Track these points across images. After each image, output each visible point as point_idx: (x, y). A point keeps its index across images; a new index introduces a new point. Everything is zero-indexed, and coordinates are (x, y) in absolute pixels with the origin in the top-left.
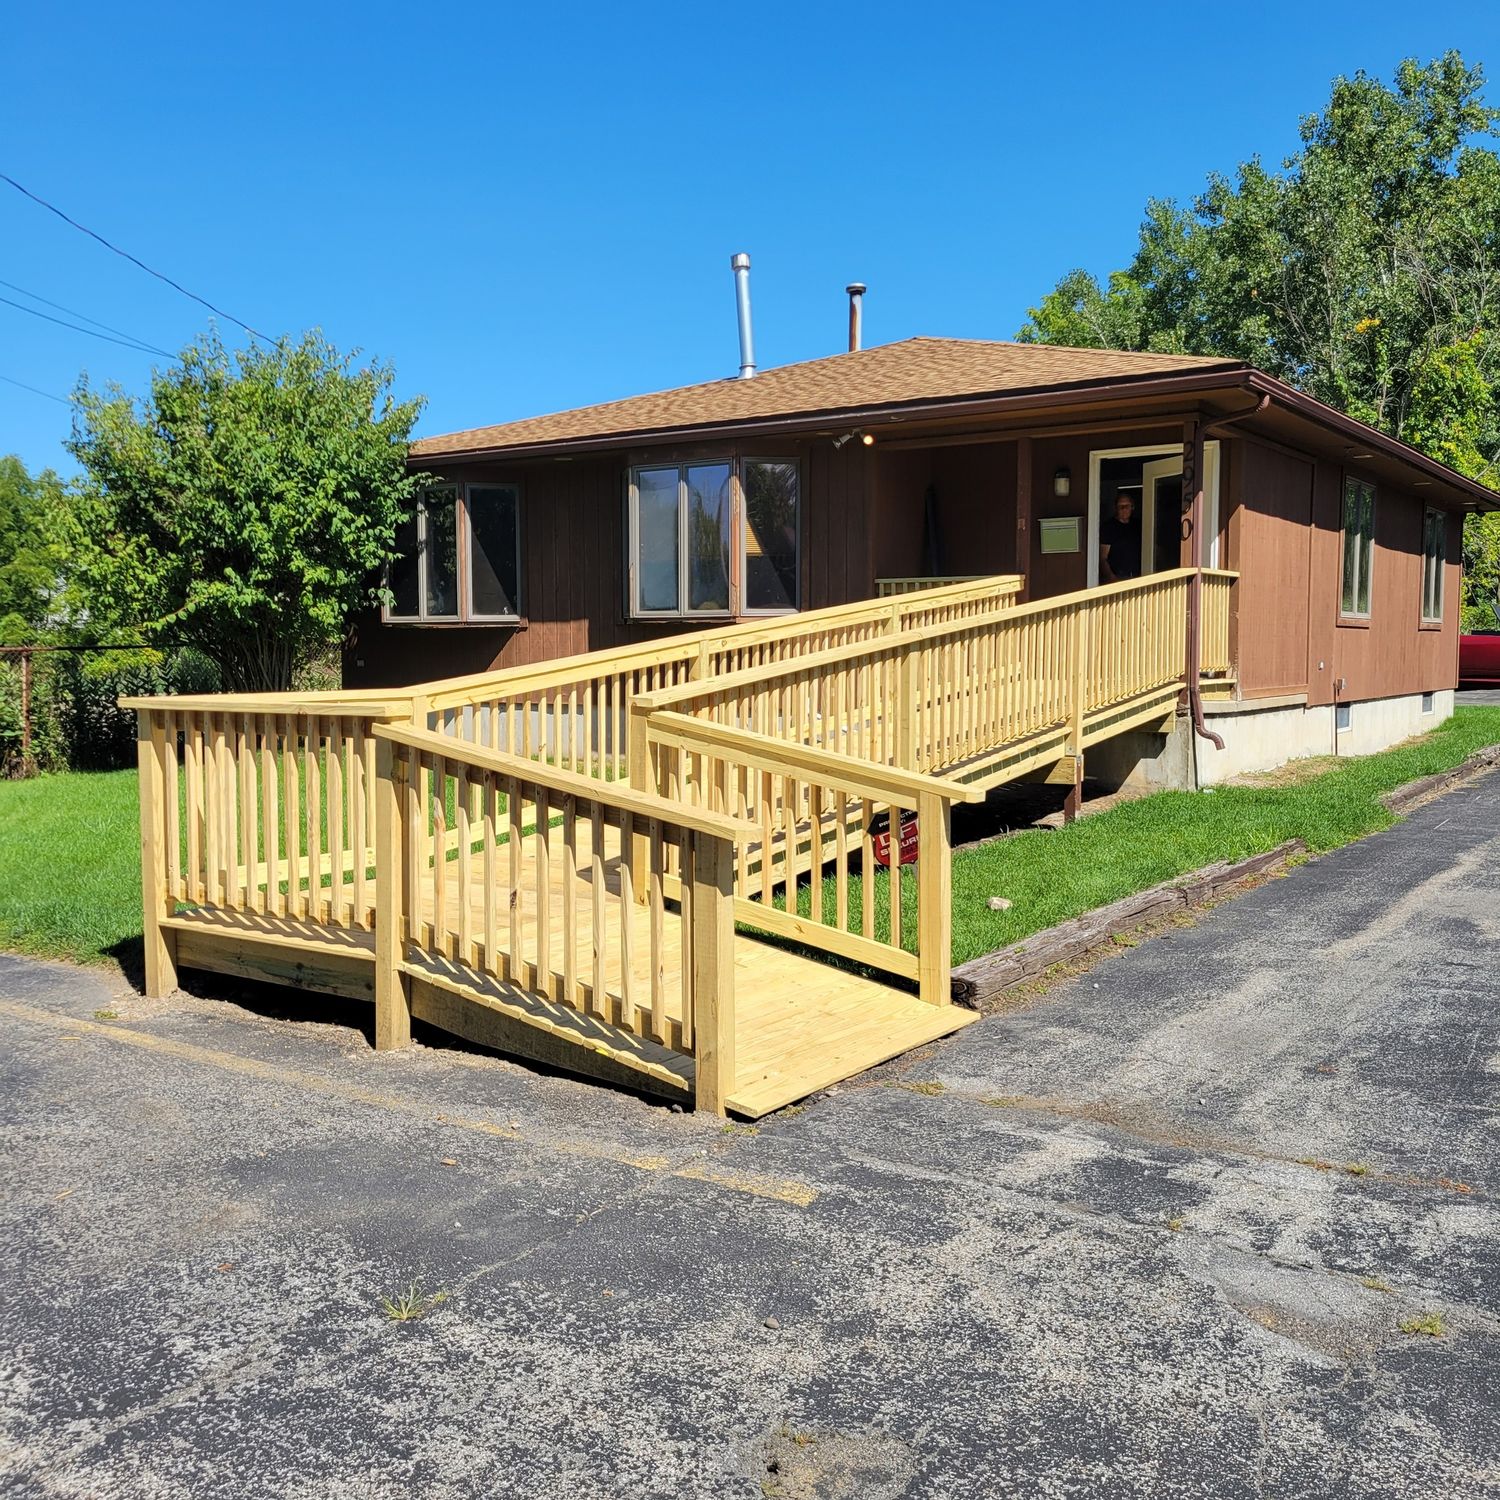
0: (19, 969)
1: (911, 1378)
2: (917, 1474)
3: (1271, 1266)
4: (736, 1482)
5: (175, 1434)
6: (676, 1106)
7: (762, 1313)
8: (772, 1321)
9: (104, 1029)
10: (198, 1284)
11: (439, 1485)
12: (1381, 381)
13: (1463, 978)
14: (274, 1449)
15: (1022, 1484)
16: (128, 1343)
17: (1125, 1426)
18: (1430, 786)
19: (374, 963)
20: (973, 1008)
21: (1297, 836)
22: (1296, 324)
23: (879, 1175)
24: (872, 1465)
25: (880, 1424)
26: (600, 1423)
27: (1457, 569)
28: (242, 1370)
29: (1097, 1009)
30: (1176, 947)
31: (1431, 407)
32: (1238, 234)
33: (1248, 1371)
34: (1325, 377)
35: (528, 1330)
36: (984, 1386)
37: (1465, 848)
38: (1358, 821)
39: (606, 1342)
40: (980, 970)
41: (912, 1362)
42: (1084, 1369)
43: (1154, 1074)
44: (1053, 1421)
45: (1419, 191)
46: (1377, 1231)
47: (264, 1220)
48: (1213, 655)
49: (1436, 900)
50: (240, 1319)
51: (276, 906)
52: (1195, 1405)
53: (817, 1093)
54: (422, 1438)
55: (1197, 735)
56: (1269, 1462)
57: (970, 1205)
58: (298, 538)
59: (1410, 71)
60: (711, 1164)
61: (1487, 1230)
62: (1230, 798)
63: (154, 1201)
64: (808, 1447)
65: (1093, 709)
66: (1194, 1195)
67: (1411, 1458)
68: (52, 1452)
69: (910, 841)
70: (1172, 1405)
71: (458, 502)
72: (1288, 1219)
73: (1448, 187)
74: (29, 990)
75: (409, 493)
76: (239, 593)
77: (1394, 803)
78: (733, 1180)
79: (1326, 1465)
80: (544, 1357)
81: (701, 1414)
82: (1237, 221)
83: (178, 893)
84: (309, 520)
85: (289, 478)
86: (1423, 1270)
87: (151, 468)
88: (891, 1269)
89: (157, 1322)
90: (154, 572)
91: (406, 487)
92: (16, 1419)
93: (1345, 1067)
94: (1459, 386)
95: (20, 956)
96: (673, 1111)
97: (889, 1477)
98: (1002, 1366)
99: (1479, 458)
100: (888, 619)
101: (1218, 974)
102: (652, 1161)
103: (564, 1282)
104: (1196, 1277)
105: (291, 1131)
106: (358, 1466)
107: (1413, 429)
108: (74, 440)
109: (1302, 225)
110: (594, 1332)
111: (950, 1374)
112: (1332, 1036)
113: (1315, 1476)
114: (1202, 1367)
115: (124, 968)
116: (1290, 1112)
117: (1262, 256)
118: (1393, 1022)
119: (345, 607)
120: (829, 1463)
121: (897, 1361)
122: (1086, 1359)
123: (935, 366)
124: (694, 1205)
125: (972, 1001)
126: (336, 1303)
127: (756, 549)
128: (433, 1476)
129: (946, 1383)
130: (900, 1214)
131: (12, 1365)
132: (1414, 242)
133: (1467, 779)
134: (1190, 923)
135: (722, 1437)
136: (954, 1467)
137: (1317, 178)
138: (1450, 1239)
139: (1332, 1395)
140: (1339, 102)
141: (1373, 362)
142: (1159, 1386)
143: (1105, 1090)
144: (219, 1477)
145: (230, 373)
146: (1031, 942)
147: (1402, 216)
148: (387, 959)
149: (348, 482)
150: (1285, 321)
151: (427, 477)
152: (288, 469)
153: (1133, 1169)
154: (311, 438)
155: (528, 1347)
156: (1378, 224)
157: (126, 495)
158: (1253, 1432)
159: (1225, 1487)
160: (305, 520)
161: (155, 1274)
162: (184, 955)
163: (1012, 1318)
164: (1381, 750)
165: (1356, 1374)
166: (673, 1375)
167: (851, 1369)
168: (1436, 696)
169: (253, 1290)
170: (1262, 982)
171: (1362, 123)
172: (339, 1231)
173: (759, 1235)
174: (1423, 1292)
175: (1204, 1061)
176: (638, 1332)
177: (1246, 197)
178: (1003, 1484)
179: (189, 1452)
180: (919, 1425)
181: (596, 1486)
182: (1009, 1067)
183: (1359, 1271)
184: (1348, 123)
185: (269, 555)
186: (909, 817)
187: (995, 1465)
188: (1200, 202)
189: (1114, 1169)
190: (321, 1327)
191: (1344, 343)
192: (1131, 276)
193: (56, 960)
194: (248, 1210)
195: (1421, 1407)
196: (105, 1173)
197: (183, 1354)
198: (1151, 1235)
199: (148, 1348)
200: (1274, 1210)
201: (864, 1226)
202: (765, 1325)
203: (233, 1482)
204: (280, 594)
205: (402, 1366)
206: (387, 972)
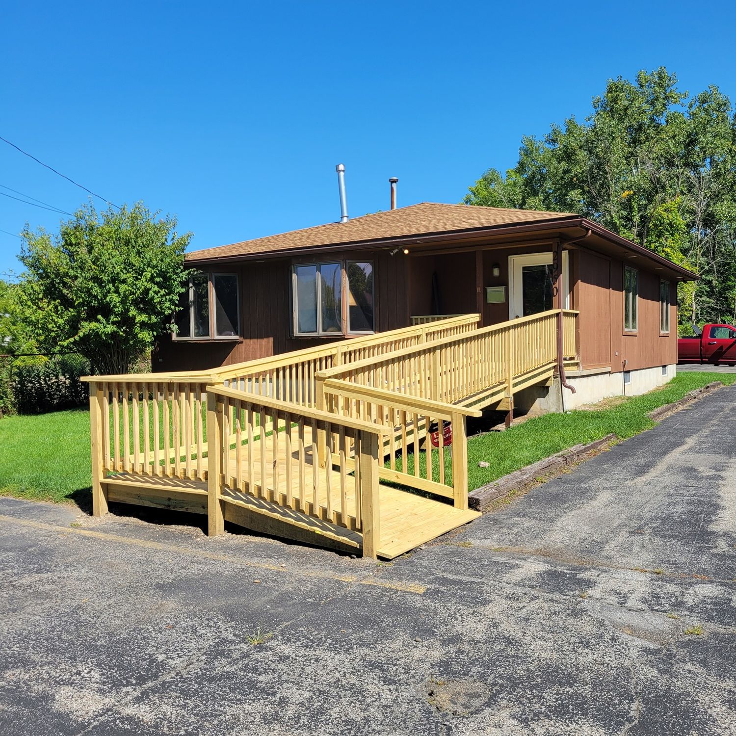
0: (26, 506)
1: (482, 658)
2: (491, 694)
3: (627, 611)
4: (417, 699)
5: (171, 691)
6: (353, 556)
7: (413, 636)
8: (417, 639)
9: (78, 531)
10: (159, 634)
11: (291, 705)
12: (635, 220)
13: (694, 492)
14: (216, 695)
15: (536, 696)
16: (137, 658)
17: (575, 673)
18: (669, 409)
19: (207, 496)
20: (478, 510)
21: (612, 432)
22: (594, 194)
23: (451, 580)
24: (472, 692)
25: (472, 676)
26: (353, 680)
27: (675, 307)
28: (191, 666)
29: (533, 509)
30: (564, 482)
31: (658, 232)
32: (566, 152)
33: (623, 650)
34: (609, 218)
35: (312, 646)
36: (514, 660)
37: (688, 436)
38: (639, 425)
39: (347, 650)
40: (480, 493)
41: (481, 653)
42: (555, 653)
43: (564, 535)
44: (545, 672)
45: (648, 131)
46: (670, 595)
47: (180, 608)
48: (569, 350)
49: (678, 460)
50: (183, 647)
51: (158, 471)
52: (603, 664)
53: (416, 548)
54: (278, 688)
55: (563, 387)
56: (637, 683)
57: (494, 591)
58: (132, 300)
59: (643, 76)
60: (376, 578)
61: (716, 593)
62: (580, 416)
63: (127, 601)
64: (444, 686)
65: (517, 375)
66: (589, 584)
67: (695, 680)
68: (119, 700)
69: (447, 435)
70: (594, 664)
71: (209, 282)
72: (631, 592)
73: (662, 130)
74: (35, 515)
75: (186, 278)
76: (105, 327)
77: (654, 417)
78: (387, 584)
79: (660, 684)
80: (322, 656)
81: (396, 675)
82: (565, 146)
83: (109, 466)
84: (138, 292)
85: (128, 272)
86: (691, 610)
87: (61, 268)
88: (465, 617)
89: (147, 649)
90: (62, 318)
91: (184, 275)
92: (99, 688)
93: (647, 530)
94: (671, 222)
95: (25, 500)
96: (352, 558)
97: (480, 696)
98: (520, 652)
99: (681, 256)
100: (420, 335)
101: (586, 493)
102: (348, 578)
103: (322, 627)
104: (596, 616)
105: (180, 571)
106: (255, 699)
107: (650, 242)
108: (22, 255)
109: (596, 147)
110: (342, 646)
111: (498, 656)
112: (640, 518)
113: (657, 688)
114: (603, 650)
115: (78, 504)
116: (626, 550)
117: (577, 162)
118: (665, 511)
119: (155, 333)
120: (454, 691)
121: (475, 652)
122: (555, 649)
123: (435, 217)
124: (372, 595)
125: (478, 507)
126: (224, 639)
127: (354, 303)
128: (287, 702)
129: (497, 660)
130: (464, 595)
131: (88, 667)
132: (647, 155)
133: (685, 405)
134: (569, 471)
135: (406, 683)
136: (506, 691)
137: (602, 126)
138: (701, 597)
139: (659, 658)
140: (610, 91)
141: (630, 211)
142: (587, 658)
143: (543, 543)
144: (196, 706)
145: (98, 222)
146: (501, 481)
147: (641, 143)
148: (213, 494)
149: (156, 273)
150: (589, 192)
151: (194, 271)
152: (128, 268)
153: (562, 574)
154: (139, 253)
155: (314, 653)
156: (631, 147)
157: (49, 281)
158: (628, 673)
159: (620, 694)
160: (136, 292)
161: (139, 631)
162: (111, 496)
163: (520, 634)
164: (644, 393)
165: (668, 650)
166: (380, 661)
167: (456, 656)
168: (668, 367)
169: (185, 635)
170: (605, 497)
171: (621, 100)
172: (215, 611)
173: (404, 606)
174: (692, 618)
175: (585, 530)
176: (360, 645)
177: (569, 135)
178: (528, 696)
179: (179, 697)
180: (489, 676)
181: (358, 703)
182: (499, 535)
183: (665, 611)
184: (615, 100)
185: (119, 309)
186: (447, 424)
187: (524, 689)
188: (547, 137)
189: (553, 575)
190: (220, 648)
191: (617, 202)
192: (516, 172)
193: (43, 501)
194: (171, 604)
195: (697, 661)
196: (101, 591)
197: (163, 661)
198: (574, 600)
199: (146, 659)
200: (625, 589)
201: (449, 601)
202: (415, 641)
203: (202, 707)
204: (124, 328)
205: (261, 662)
206: (214, 500)
